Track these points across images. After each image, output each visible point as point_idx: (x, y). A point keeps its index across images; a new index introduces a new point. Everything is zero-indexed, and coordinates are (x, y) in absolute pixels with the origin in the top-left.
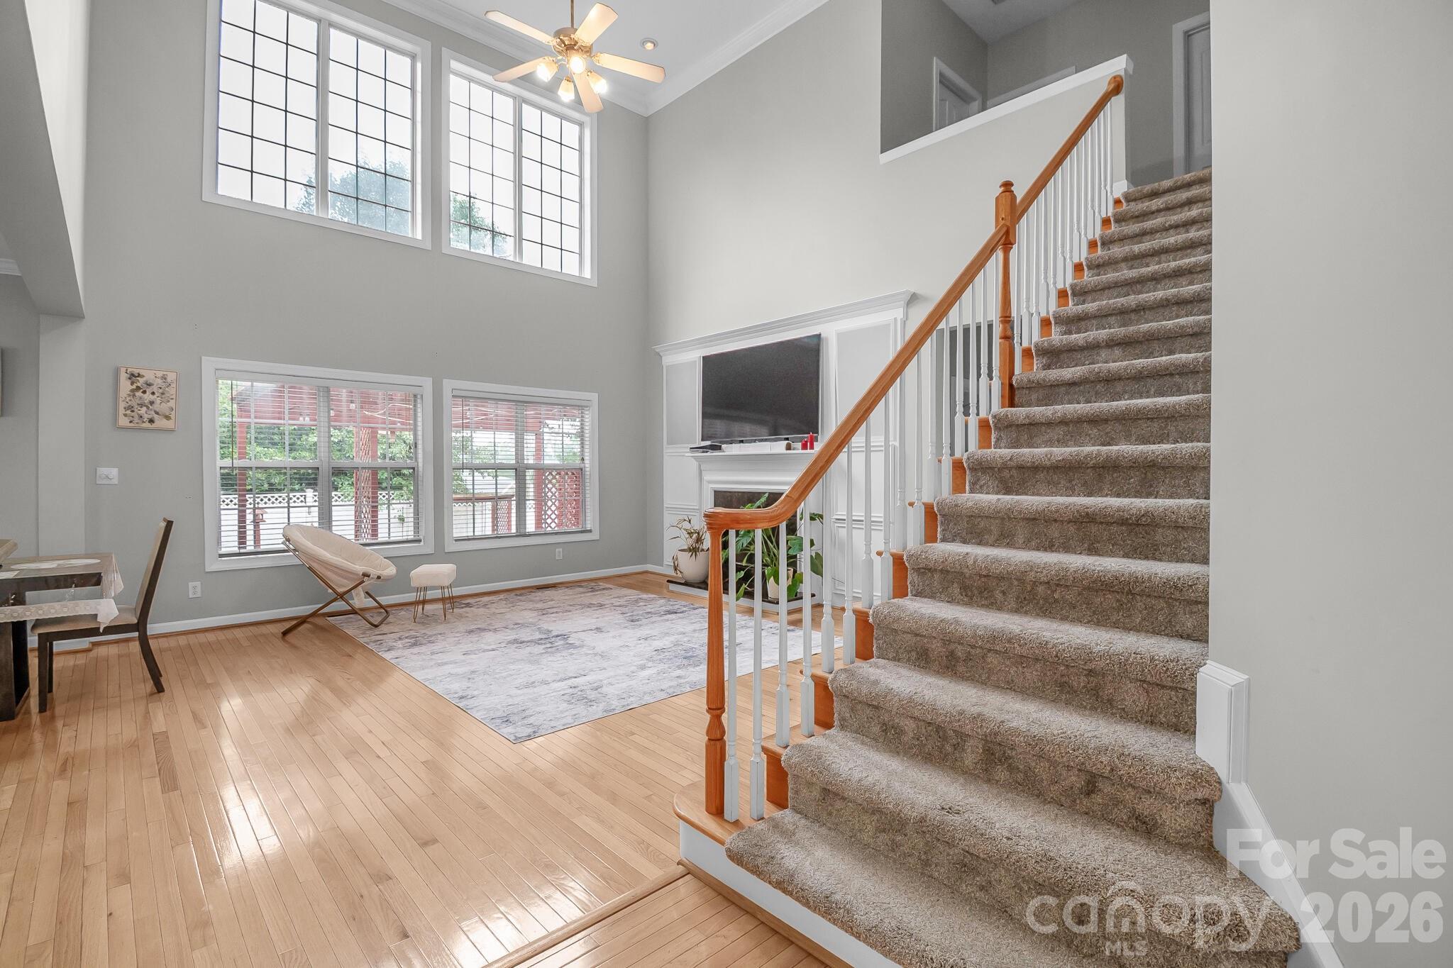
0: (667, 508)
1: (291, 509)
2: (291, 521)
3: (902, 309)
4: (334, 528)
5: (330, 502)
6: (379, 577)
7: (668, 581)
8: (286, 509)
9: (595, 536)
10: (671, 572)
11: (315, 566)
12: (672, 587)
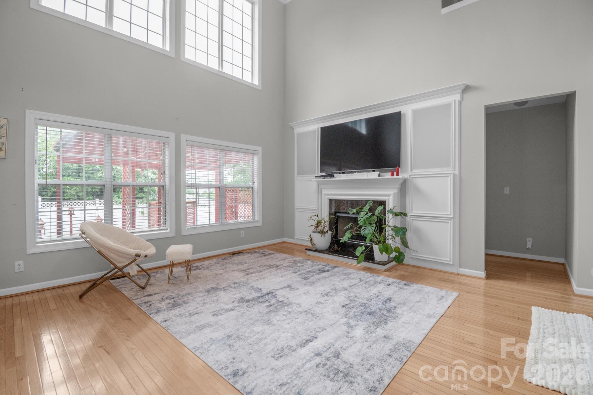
0: (297, 208)
1: (87, 212)
2: (87, 219)
3: (459, 94)
4: (114, 223)
5: (112, 207)
6: (146, 256)
7: (306, 249)
8: (83, 212)
9: (260, 224)
10: (309, 244)
11: (103, 250)
12: (308, 252)
